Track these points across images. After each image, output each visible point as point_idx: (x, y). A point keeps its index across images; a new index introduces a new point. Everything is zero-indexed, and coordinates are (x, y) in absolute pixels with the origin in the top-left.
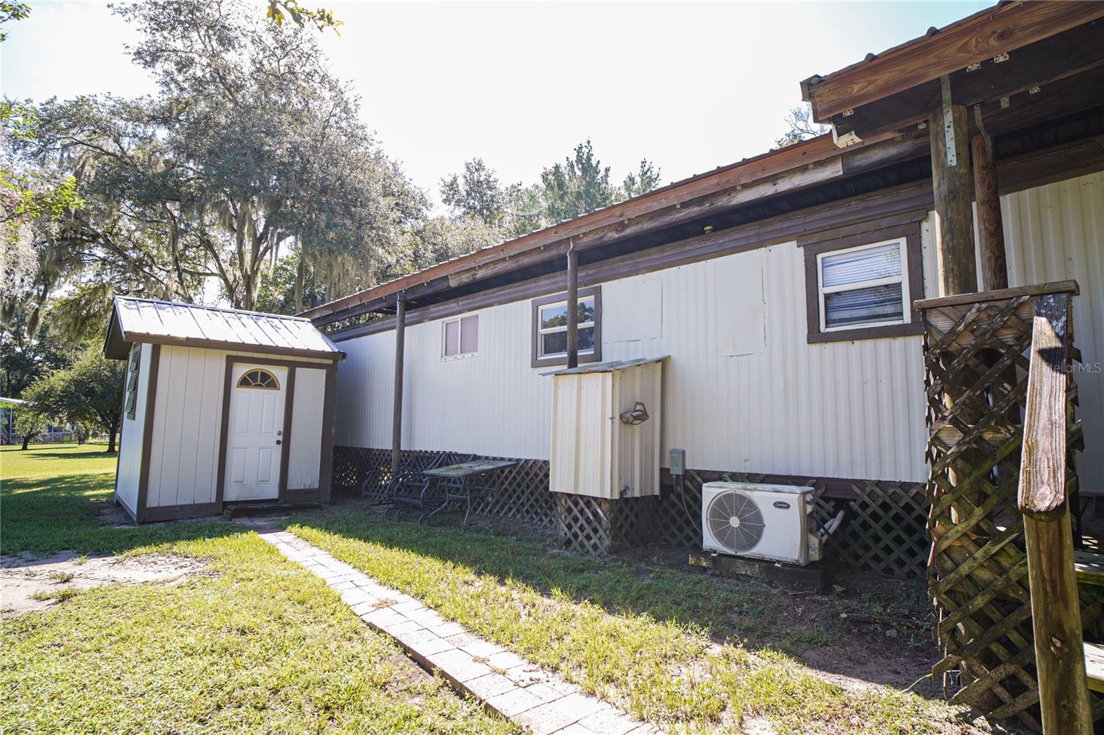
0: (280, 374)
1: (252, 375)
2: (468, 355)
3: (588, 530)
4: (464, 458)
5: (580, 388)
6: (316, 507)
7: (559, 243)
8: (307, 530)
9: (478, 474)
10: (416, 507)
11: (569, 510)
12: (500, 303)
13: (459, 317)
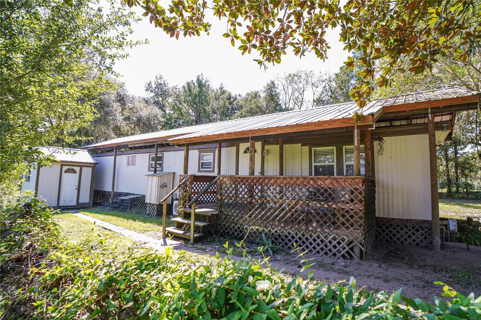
0: (77, 169)
1: (69, 170)
2: (133, 166)
3: (153, 211)
4: (131, 194)
5: (152, 179)
6: (88, 208)
7: (154, 142)
8: (85, 213)
9: (134, 198)
10: (116, 207)
11: (149, 207)
12: (142, 153)
13: (132, 155)
